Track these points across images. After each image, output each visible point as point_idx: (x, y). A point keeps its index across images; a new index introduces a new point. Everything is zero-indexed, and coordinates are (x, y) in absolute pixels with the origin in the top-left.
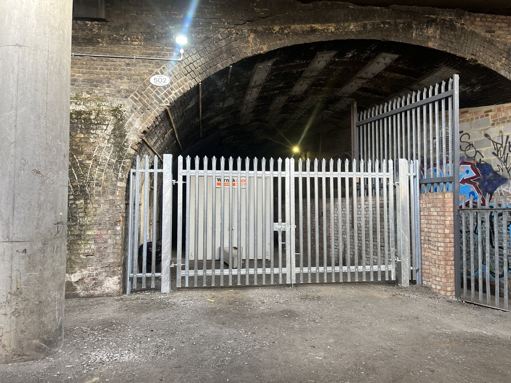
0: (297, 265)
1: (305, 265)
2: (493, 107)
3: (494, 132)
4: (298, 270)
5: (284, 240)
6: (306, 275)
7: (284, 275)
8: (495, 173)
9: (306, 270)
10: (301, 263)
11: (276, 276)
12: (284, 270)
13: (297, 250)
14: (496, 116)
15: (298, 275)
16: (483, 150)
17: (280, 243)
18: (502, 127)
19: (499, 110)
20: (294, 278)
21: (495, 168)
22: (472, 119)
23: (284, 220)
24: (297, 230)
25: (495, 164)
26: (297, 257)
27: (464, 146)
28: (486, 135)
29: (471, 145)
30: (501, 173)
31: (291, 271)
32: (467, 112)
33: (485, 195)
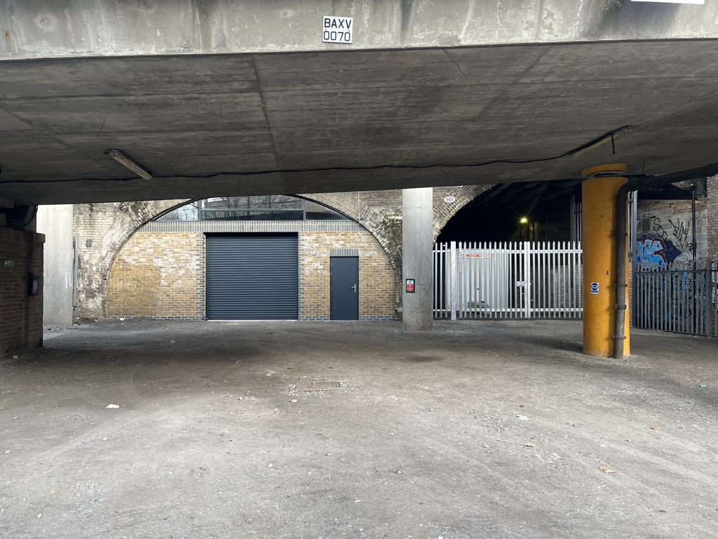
0: (532, 307)
1: (537, 307)
2: (674, 201)
3: (674, 219)
4: (532, 310)
5: (523, 292)
6: (537, 313)
7: (524, 313)
8: (675, 247)
9: (537, 310)
10: (534, 306)
11: (519, 313)
12: (523, 310)
13: (532, 298)
14: (675, 208)
15: (532, 313)
16: (668, 231)
17: (521, 294)
18: (679, 216)
19: (678, 204)
20: (530, 315)
21: (675, 244)
22: (661, 208)
23: (523, 280)
24: (532, 286)
25: (675, 242)
26: (532, 302)
27: (657, 227)
28: (670, 221)
29: (660, 227)
30: (677, 248)
31: (528, 310)
32: (658, 202)
33: (668, 263)
